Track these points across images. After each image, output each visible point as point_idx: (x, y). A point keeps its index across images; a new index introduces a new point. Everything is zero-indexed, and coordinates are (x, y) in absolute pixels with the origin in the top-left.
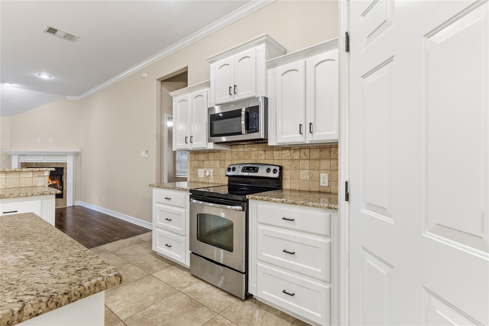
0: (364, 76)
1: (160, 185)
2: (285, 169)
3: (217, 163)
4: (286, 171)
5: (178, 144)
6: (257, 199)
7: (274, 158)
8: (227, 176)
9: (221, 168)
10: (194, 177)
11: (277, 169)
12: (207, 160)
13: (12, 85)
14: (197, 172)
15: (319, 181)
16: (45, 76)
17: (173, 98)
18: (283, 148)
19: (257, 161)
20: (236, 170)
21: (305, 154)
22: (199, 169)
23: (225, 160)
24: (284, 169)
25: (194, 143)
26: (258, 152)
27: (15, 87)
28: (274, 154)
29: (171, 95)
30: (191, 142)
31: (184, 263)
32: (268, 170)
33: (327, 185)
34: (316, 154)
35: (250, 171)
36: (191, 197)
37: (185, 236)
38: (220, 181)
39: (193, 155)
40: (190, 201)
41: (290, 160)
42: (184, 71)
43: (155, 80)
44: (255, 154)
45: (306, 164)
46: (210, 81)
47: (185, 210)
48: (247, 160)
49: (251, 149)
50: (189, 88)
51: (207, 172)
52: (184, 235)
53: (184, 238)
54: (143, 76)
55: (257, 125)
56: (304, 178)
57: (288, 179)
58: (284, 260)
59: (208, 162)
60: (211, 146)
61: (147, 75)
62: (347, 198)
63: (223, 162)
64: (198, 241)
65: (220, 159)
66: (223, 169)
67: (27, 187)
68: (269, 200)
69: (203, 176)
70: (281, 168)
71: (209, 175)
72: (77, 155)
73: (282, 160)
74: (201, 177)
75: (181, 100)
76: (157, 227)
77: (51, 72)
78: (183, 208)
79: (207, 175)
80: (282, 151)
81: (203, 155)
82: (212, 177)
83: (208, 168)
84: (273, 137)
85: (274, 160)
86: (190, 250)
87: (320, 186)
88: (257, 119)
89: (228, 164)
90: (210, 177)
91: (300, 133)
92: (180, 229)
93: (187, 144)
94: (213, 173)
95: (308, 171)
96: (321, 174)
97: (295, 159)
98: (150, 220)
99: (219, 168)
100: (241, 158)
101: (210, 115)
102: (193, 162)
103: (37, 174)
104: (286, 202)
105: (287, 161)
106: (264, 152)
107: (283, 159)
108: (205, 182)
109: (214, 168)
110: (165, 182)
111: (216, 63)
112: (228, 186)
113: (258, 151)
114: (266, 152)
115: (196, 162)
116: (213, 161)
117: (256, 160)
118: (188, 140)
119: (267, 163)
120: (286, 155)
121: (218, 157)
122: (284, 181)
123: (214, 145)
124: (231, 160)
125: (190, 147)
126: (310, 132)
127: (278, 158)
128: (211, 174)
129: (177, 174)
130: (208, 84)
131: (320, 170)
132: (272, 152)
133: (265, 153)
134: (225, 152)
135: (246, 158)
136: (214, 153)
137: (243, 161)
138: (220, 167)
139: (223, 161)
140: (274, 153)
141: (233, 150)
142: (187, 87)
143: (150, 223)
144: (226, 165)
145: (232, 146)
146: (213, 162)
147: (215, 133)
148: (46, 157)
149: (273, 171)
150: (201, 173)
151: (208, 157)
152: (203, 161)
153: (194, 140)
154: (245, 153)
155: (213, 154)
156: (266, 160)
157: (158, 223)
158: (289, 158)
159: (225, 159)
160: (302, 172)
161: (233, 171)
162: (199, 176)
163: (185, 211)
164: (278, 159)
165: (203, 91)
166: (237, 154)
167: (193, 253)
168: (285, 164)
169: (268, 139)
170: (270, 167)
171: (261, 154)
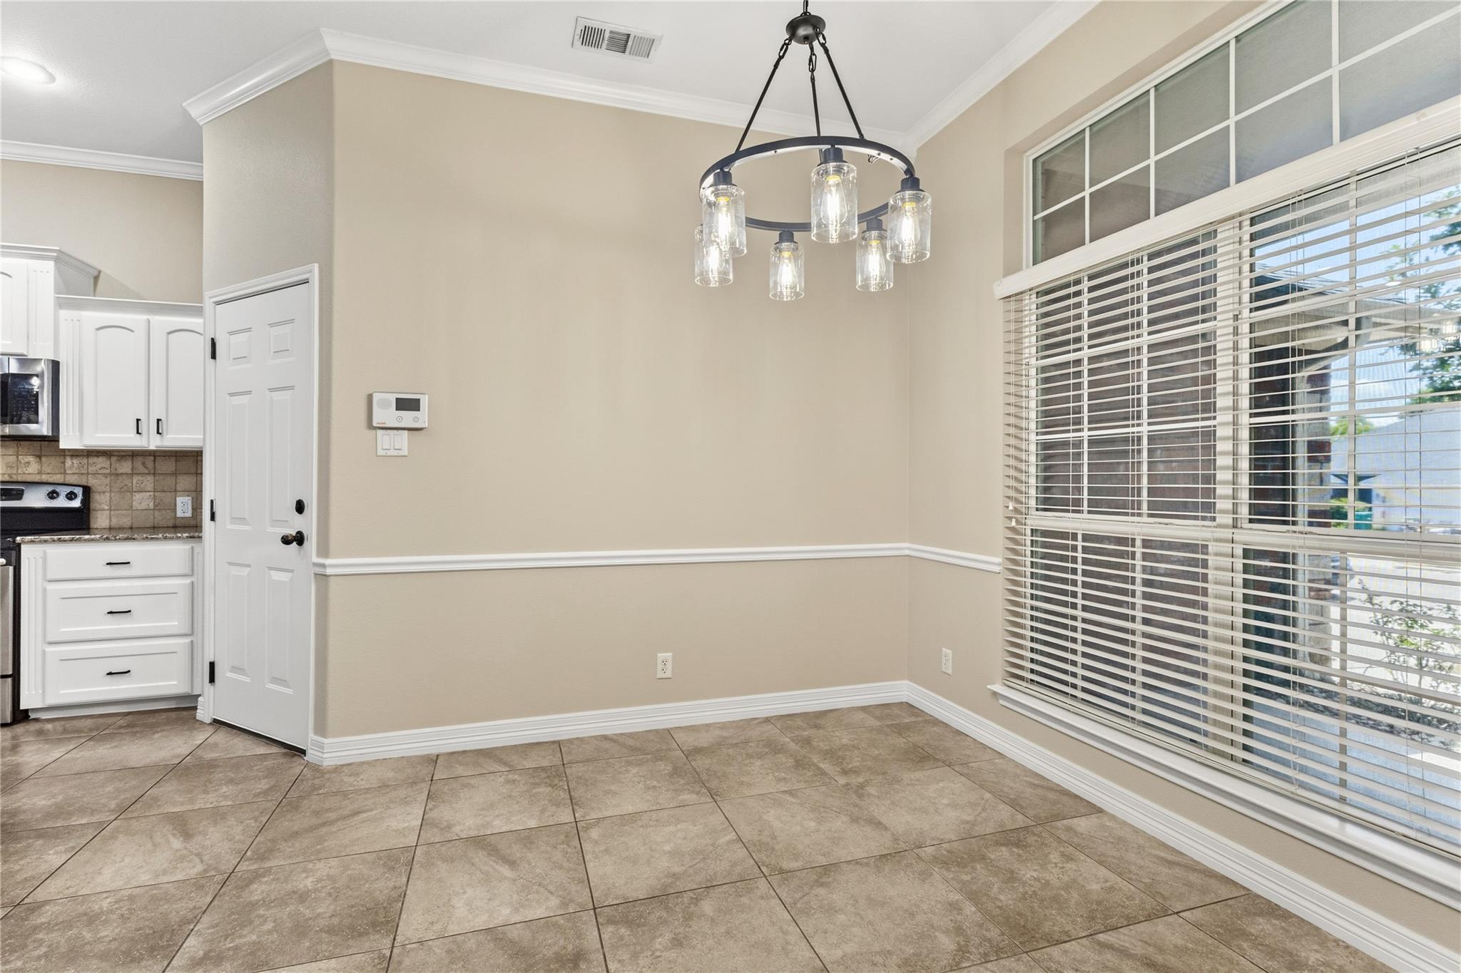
0: (231, 395)
2: (97, 493)
4: (99, 495)
7: (65, 471)
11: (76, 491)
15: (175, 510)
18: (92, 452)
19: (14, 476)
21: (143, 464)
24: (94, 492)
28: (66, 463)
32: (53, 495)
33: (189, 514)
34: (168, 466)
41: (111, 474)
44: (8, 462)
45: (149, 482)
56: (144, 506)
57: (104, 510)
62: (213, 517)
70: (87, 491)
73: (90, 475)
80: (89, 459)
84: (71, 433)
85: (67, 474)
87: (175, 518)
88: (33, 398)
91: (138, 433)
95: (152, 493)
96: (178, 498)
97: (122, 474)
105: (100, 476)
107: (92, 474)
113: (18, 457)
114: (44, 459)
117: (10, 474)
119: (45, 481)
120: (99, 466)
122: (93, 514)
126: (158, 433)
127: (77, 471)
131: (176, 491)
132: (61, 459)
133: (40, 459)
140: (65, 461)
149: (66, 495)
156: (44, 475)
158: (108, 471)
160: (137, 496)
164: (77, 473)
168: (98, 483)
169: (58, 437)
170: (58, 489)
171: (28, 463)
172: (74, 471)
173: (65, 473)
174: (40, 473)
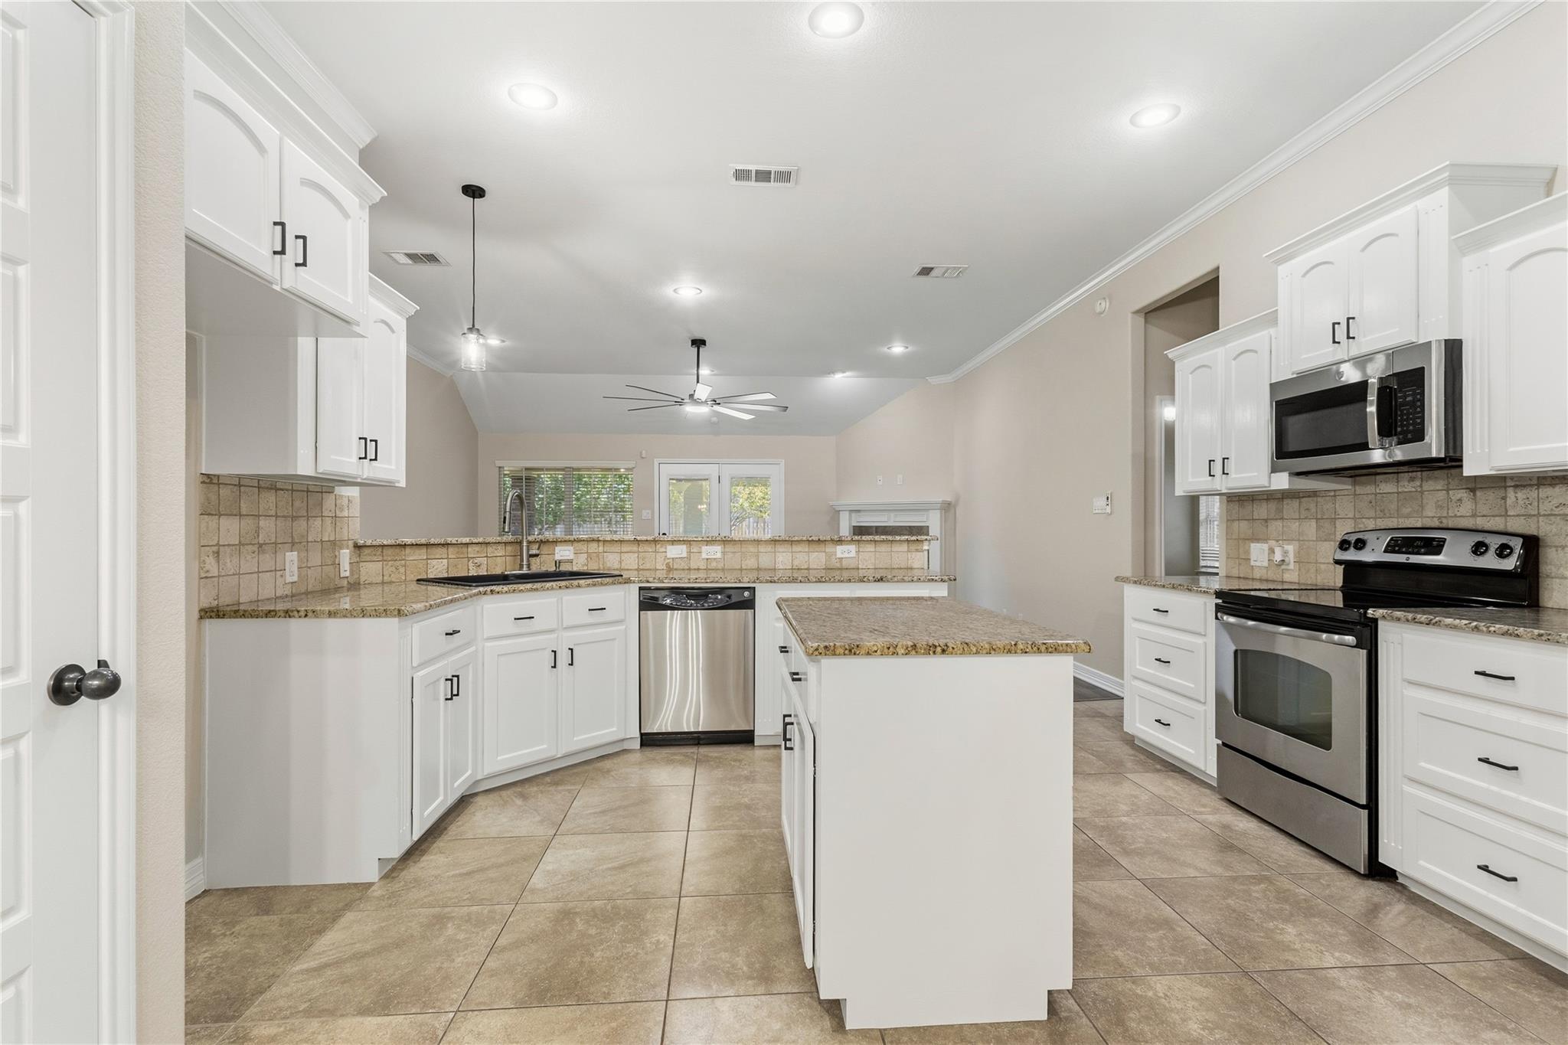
1: (1144, 578)
2: (1551, 547)
3: (1310, 528)
4: (1557, 551)
5: (1190, 480)
6: (1399, 619)
7: (1506, 511)
8: (1338, 562)
9: (1321, 543)
10: (1240, 564)
11: (1511, 544)
12: (1276, 519)
13: (845, 375)
14: (1248, 552)
16: (898, 349)
17: (1174, 362)
18: (1545, 478)
19: (1444, 521)
20: (1368, 547)
22: (1253, 542)
23: (1335, 519)
24: (1547, 546)
25: (1233, 475)
26: (1448, 493)
27: (851, 377)
28: (1508, 499)
29: (1170, 356)
30: (1224, 473)
31: (1203, 769)
32: (1479, 549)
35: (1416, 550)
36: (1218, 608)
37: (1205, 703)
38: (1319, 577)
39: (1235, 506)
40: (1217, 618)
42: (1210, 279)
43: (1130, 315)
44: (1438, 501)
46: (1277, 310)
47: (1205, 640)
48: (1408, 516)
49: (1421, 484)
50: (1222, 332)
51: (1276, 551)
52: (1203, 700)
53: (1201, 708)
54: (1098, 310)
55: (1419, 421)
58: (1484, 785)
59: (1279, 523)
60: (1282, 481)
61: (1108, 304)
63: (1327, 525)
64: (1237, 715)
65: (1319, 517)
66: (1328, 543)
67: (901, 569)
68: (1434, 621)
69: (1266, 564)
70: (1532, 542)
71: (1283, 561)
72: (947, 508)
73: (1541, 518)
74: (1258, 564)
75: (1198, 365)
76: (1136, 678)
77: (907, 339)
78: (1199, 634)
79: (1276, 558)
80: (1540, 490)
81: (1264, 505)
82: (1291, 567)
83: (1280, 542)
84: (1477, 451)
85: (1508, 516)
86: (1216, 738)
88: (1419, 404)
89: (1343, 529)
90: (1288, 564)
92: (1192, 686)
93: (1213, 479)
94: (1298, 554)
98: (1119, 672)
99: (1317, 541)
100: (1386, 511)
101: (1276, 402)
102: (1236, 524)
103: (913, 547)
104: (1485, 629)
105: (1562, 519)
106: (1472, 494)
107: (1544, 515)
108: (1271, 579)
109: (1299, 540)
110: (1157, 574)
111: (1293, 262)
112: (1342, 592)
113: (1448, 490)
114: (1478, 493)
115: (1244, 525)
116: (1295, 523)
117: (1440, 518)
118: (1217, 468)
119: (1480, 528)
120: (1555, 502)
121: (1314, 510)
122: (1543, 582)
123: (1292, 478)
124: (1354, 518)
125: (1221, 484)
127: (1523, 512)
128: (1291, 558)
129: (1202, 563)
130: (1272, 319)
132: (1501, 493)
133: (1475, 495)
134: (1335, 496)
135: (1406, 511)
136: (1298, 500)
137: (1395, 520)
138: (1319, 539)
139: (1329, 520)
140: (1509, 495)
141: (1359, 490)
142: (1218, 329)
143: (1118, 680)
144: (1338, 533)
145: (1358, 478)
146: (1297, 524)
147: (1292, 447)
148: (892, 515)
149: (1497, 550)
150: (1259, 554)
151: (1280, 511)
152: (1266, 520)
153: (1231, 467)
154: (1402, 496)
155: (1295, 503)
156: (1478, 518)
157: (1138, 667)
159: (1333, 517)
161: (1357, 549)
162: (1252, 563)
163: (1205, 643)
164: (1523, 515)
165: (1259, 338)
166: (1373, 501)
167: (1224, 744)
168: (1554, 530)
169: (1462, 457)
170: (1490, 540)
171: (1460, 500)
172: (1520, 510)
173: (1506, 515)
174: (1474, 516)
